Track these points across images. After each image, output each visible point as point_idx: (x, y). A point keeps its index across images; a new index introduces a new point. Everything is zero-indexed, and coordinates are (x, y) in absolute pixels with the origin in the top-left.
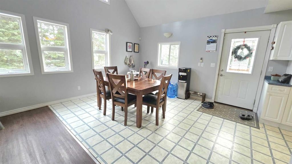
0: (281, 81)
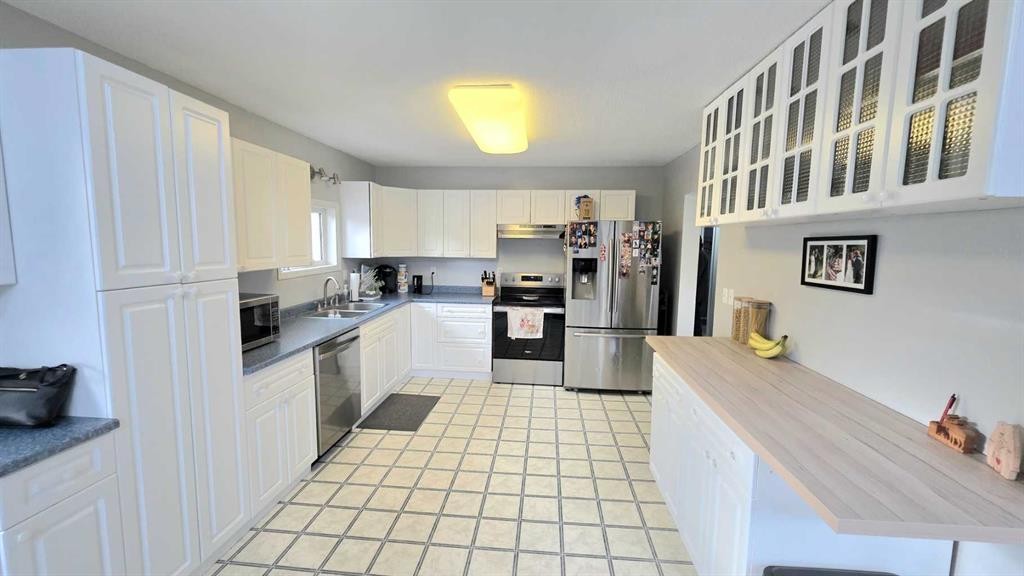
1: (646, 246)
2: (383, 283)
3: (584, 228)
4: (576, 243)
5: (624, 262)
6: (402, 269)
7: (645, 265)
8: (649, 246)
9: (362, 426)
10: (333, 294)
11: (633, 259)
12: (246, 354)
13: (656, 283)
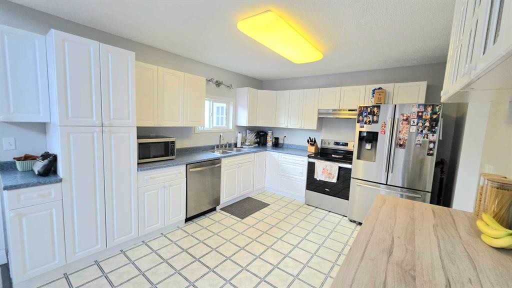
0: (38, 172)
1: (423, 124)
2: (258, 140)
3: (369, 110)
4: (363, 121)
5: (401, 136)
6: (270, 133)
7: (422, 139)
8: (427, 124)
9: (222, 209)
10: (226, 143)
11: (410, 133)
12: (140, 165)
13: (432, 155)
